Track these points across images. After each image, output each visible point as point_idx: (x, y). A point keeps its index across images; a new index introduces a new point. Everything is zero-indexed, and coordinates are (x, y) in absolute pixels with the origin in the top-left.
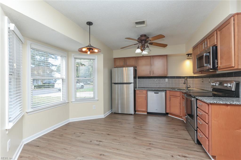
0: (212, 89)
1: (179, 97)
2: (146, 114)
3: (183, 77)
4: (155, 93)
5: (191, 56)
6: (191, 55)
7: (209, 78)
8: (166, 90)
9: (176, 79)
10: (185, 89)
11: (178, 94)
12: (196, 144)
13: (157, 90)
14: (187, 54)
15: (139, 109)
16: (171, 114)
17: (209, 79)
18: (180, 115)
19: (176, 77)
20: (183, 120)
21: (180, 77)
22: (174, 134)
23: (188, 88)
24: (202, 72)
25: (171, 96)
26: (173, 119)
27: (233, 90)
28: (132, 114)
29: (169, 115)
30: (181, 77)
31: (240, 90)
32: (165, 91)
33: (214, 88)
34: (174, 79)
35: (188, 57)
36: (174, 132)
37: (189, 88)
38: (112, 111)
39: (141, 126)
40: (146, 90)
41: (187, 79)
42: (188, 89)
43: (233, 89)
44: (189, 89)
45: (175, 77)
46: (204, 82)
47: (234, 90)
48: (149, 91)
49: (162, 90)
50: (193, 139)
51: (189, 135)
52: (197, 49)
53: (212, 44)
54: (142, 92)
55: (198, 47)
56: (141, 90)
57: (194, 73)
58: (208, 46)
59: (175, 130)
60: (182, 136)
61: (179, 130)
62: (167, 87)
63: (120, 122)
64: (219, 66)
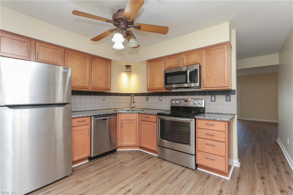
0: (171, 107)
1: (136, 121)
3: (128, 95)
5: (130, 69)
6: (130, 67)
9: (113, 96)
12: (194, 170)
14: (126, 66)
17: (160, 97)
18: (136, 145)
19: (114, 93)
20: (139, 150)
25: (123, 122)
29: (118, 150)
32: (115, 115)
34: (111, 96)
35: (128, 69)
40: (88, 116)
43: (203, 106)
46: (150, 100)
48: (95, 118)
49: (113, 114)
50: (184, 167)
51: (174, 164)
52: (158, 62)
53: (191, 62)
54: (83, 121)
55: (162, 60)
56: (82, 117)
57: (148, 90)
58: (185, 63)
59: (158, 166)
60: (175, 170)
61: (161, 165)
62: (105, 109)
64: (205, 85)
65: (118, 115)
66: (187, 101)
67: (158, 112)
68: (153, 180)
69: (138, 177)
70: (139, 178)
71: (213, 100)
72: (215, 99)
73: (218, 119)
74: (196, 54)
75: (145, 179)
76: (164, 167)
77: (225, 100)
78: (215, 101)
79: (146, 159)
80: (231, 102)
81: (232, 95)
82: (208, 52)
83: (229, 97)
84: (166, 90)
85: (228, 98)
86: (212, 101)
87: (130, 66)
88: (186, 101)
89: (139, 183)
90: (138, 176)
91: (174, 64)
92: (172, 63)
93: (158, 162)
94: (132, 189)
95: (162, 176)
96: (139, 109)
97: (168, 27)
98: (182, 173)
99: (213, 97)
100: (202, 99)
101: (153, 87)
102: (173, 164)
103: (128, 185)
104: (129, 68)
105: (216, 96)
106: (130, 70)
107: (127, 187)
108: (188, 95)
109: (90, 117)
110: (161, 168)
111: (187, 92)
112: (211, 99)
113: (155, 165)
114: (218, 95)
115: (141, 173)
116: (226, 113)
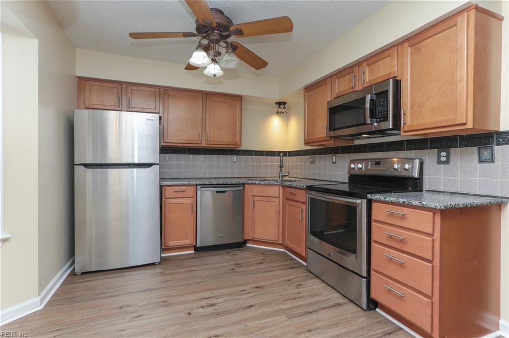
0: (349, 177)
1: (277, 199)
2: (193, 251)
3: (268, 153)
4: (217, 192)
5: (284, 108)
6: (284, 105)
7: (331, 155)
8: (243, 184)
9: (253, 157)
10: (278, 178)
12: (365, 310)
13: (223, 184)
14: (277, 103)
15: (172, 243)
17: (334, 157)
18: (278, 241)
19: (255, 151)
20: (284, 252)
21: (262, 154)
22: (302, 297)
25: (256, 198)
26: (263, 252)
27: (416, 176)
28: (153, 264)
29: (247, 245)
31: (423, 176)
32: (242, 185)
33: (351, 175)
34: (249, 157)
35: (280, 109)
36: (297, 291)
37: (285, 176)
39: (211, 301)
40: (192, 185)
42: (282, 178)
43: (416, 175)
44: (285, 178)
45: (252, 151)
46: (316, 164)
47: (418, 177)
48: (202, 188)
49: (236, 184)
50: (348, 298)
51: (329, 287)
52: (320, 88)
53: (380, 76)
54: (183, 191)
55: (326, 84)
56: (180, 185)
57: (307, 143)
58: (367, 80)
59: (294, 283)
60: (323, 298)
61: (302, 283)
62: (236, 176)
63: (127, 306)
64: (408, 124)
65: (246, 186)
66: (380, 164)
67: (308, 185)
68: (263, 303)
69: (244, 291)
71: (443, 159)
72: (448, 157)
73: (413, 203)
74: (389, 57)
75: (252, 296)
76: (304, 287)
77: (477, 160)
78: (447, 162)
79: (286, 267)
80: (496, 163)
81: (497, 145)
82: (416, 46)
83: (489, 151)
84: (334, 141)
85: (486, 154)
86: (440, 162)
87: (285, 103)
88: (378, 163)
89: (236, 299)
91: (347, 88)
92: (342, 87)
93: (303, 277)
94: (218, 303)
95: (286, 301)
96: (295, 179)
97: (287, 18)
98: (331, 307)
99: (444, 154)
100: (415, 159)
101: (313, 137)
102: (327, 287)
103: (216, 297)
104: (282, 106)
105: (452, 150)
106: (285, 110)
107: (213, 299)
108: (386, 151)
109: (195, 187)
110: (297, 288)
111: (383, 143)
112: (439, 157)
113: (289, 280)
114: (456, 147)
115: (253, 286)
116: (479, 194)
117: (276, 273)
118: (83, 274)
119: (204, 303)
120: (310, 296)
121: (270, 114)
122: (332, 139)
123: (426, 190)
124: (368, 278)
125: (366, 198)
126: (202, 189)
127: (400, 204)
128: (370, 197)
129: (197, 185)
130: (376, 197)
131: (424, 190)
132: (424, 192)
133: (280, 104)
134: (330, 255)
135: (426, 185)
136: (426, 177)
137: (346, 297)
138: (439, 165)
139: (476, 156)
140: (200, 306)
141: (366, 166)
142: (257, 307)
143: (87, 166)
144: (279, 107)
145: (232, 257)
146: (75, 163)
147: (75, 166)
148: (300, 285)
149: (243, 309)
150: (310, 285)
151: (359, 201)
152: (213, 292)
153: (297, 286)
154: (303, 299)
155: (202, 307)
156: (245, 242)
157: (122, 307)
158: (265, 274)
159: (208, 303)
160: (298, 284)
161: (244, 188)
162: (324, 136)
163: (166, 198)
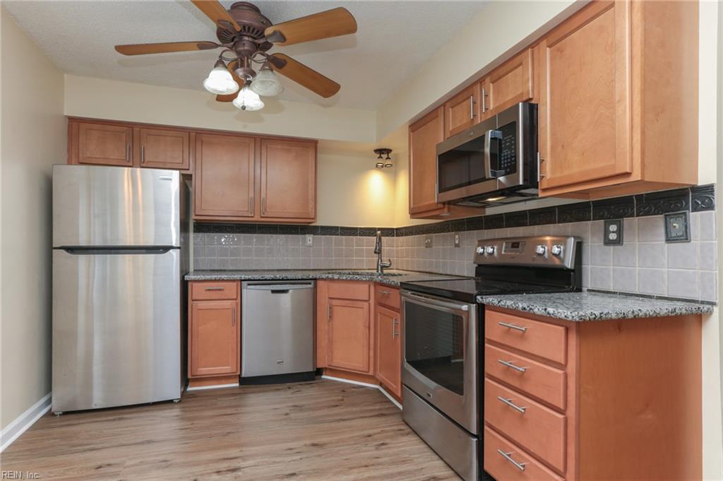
0: (477, 268)
1: (366, 304)
2: (237, 385)
3: (370, 232)
4: (273, 292)
5: (388, 158)
6: (388, 153)
7: (453, 233)
8: (315, 279)
9: (340, 236)
10: (375, 271)
11: (362, 291)
13: (283, 280)
14: (376, 151)
15: (203, 371)
16: (334, 371)
17: (457, 236)
18: (368, 372)
19: (342, 228)
20: (378, 389)
21: (353, 232)
22: (379, 464)
23: (383, 267)
24: (452, 206)
25: (335, 302)
26: (344, 389)
27: (569, 267)
28: (171, 402)
29: (324, 377)
30: (356, 229)
31: (583, 266)
32: (312, 282)
33: (479, 265)
34: (334, 237)
35: (380, 161)
36: (376, 453)
37: (387, 267)
38: (49, 401)
39: (234, 464)
40: (234, 281)
41: (383, 238)
42: (382, 271)
43: (569, 264)
44: (385, 271)
45: (338, 227)
46: (434, 247)
47: (573, 268)
48: (249, 285)
49: (302, 279)
50: (452, 469)
51: (430, 450)
52: (429, 124)
53: (507, 99)
54: (220, 290)
55: (437, 117)
56: (215, 280)
57: (414, 213)
58: (491, 107)
59: (376, 440)
60: (415, 468)
61: (387, 441)
62: (312, 268)
63: (109, 465)
64: (548, 178)
65: (320, 283)
66: (518, 247)
67: (403, 281)
68: (314, 470)
69: (291, 449)
70: (290, 452)
71: (613, 237)
72: (620, 232)
73: (536, 310)
74: (521, 67)
75: (301, 459)
76: (390, 448)
77: (663, 238)
78: (619, 242)
79: (372, 414)
80: (692, 242)
81: (695, 210)
82: (559, 45)
83: (681, 220)
84: (449, 210)
85: (677, 225)
86: (608, 242)
87: (388, 151)
88: (515, 245)
89: (274, 462)
90: (292, 447)
91: (465, 122)
92: (458, 120)
93: (393, 431)
94: (243, 468)
95: (351, 468)
96: (401, 272)
97: (343, 11)
99: (613, 228)
100: (568, 237)
101: (421, 205)
102: (427, 449)
103: (245, 458)
104: (385, 156)
105: (626, 221)
106: (388, 162)
107: (240, 460)
108: (530, 225)
109: (239, 283)
110: (377, 449)
111: (525, 212)
112: (607, 232)
113: (369, 436)
114: (632, 215)
115: (308, 442)
116: (667, 296)
117: (353, 423)
118: (66, 413)
119: (224, 465)
120: (394, 463)
121: (365, 169)
122: (446, 206)
123: (588, 290)
124: (480, 437)
125: (476, 303)
126: (249, 287)
127: (519, 311)
128: (481, 300)
129: (242, 280)
130: (487, 301)
131: (584, 289)
132: (585, 294)
133: (381, 152)
134: (430, 396)
135: (588, 283)
136: (588, 267)
137: (450, 467)
138: (607, 247)
139: (663, 230)
140: (215, 471)
141: (500, 250)
142: (301, 476)
143: (72, 250)
144: (380, 157)
145: (292, 396)
146: (54, 246)
147: (54, 250)
148: (383, 444)
149: (279, 478)
150: (400, 445)
151: (465, 307)
152: (244, 449)
153: (378, 445)
154: (380, 467)
155: (218, 472)
156: (319, 372)
157: (100, 467)
158: (333, 425)
159: (229, 467)
160: (382, 442)
161: (315, 287)
162: (433, 202)
163: (193, 300)
